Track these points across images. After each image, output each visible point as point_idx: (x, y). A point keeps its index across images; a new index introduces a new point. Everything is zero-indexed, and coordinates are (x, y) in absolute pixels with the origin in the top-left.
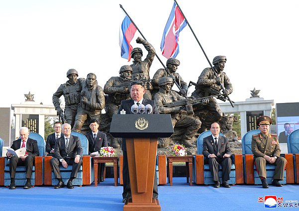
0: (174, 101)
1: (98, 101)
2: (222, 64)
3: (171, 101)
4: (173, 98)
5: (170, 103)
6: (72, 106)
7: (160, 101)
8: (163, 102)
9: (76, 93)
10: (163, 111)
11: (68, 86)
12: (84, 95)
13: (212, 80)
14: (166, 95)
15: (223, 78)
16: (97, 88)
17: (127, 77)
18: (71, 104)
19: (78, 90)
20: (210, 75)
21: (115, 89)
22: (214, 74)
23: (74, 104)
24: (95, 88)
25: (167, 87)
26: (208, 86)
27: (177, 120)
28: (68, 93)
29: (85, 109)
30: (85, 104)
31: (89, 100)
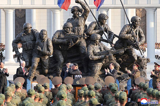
0: (101, 50)
1: (48, 50)
2: (137, 23)
3: (99, 51)
4: (100, 48)
5: (98, 53)
6: (28, 51)
7: (91, 51)
8: (93, 51)
9: (31, 42)
10: (93, 59)
11: (25, 36)
12: (38, 44)
13: (129, 35)
14: (96, 46)
15: (138, 33)
16: (47, 40)
17: (69, 32)
18: (28, 50)
19: (32, 39)
20: (128, 31)
21: (60, 41)
22: (131, 30)
23: (29, 50)
24: (46, 40)
25: (96, 41)
26: (126, 39)
27: (103, 63)
28: (25, 42)
29: (39, 54)
30: (39, 51)
31: (42, 49)
